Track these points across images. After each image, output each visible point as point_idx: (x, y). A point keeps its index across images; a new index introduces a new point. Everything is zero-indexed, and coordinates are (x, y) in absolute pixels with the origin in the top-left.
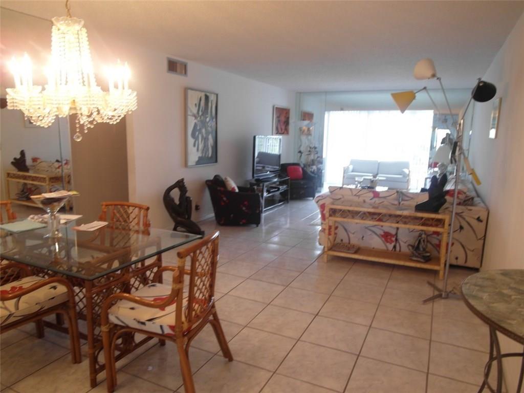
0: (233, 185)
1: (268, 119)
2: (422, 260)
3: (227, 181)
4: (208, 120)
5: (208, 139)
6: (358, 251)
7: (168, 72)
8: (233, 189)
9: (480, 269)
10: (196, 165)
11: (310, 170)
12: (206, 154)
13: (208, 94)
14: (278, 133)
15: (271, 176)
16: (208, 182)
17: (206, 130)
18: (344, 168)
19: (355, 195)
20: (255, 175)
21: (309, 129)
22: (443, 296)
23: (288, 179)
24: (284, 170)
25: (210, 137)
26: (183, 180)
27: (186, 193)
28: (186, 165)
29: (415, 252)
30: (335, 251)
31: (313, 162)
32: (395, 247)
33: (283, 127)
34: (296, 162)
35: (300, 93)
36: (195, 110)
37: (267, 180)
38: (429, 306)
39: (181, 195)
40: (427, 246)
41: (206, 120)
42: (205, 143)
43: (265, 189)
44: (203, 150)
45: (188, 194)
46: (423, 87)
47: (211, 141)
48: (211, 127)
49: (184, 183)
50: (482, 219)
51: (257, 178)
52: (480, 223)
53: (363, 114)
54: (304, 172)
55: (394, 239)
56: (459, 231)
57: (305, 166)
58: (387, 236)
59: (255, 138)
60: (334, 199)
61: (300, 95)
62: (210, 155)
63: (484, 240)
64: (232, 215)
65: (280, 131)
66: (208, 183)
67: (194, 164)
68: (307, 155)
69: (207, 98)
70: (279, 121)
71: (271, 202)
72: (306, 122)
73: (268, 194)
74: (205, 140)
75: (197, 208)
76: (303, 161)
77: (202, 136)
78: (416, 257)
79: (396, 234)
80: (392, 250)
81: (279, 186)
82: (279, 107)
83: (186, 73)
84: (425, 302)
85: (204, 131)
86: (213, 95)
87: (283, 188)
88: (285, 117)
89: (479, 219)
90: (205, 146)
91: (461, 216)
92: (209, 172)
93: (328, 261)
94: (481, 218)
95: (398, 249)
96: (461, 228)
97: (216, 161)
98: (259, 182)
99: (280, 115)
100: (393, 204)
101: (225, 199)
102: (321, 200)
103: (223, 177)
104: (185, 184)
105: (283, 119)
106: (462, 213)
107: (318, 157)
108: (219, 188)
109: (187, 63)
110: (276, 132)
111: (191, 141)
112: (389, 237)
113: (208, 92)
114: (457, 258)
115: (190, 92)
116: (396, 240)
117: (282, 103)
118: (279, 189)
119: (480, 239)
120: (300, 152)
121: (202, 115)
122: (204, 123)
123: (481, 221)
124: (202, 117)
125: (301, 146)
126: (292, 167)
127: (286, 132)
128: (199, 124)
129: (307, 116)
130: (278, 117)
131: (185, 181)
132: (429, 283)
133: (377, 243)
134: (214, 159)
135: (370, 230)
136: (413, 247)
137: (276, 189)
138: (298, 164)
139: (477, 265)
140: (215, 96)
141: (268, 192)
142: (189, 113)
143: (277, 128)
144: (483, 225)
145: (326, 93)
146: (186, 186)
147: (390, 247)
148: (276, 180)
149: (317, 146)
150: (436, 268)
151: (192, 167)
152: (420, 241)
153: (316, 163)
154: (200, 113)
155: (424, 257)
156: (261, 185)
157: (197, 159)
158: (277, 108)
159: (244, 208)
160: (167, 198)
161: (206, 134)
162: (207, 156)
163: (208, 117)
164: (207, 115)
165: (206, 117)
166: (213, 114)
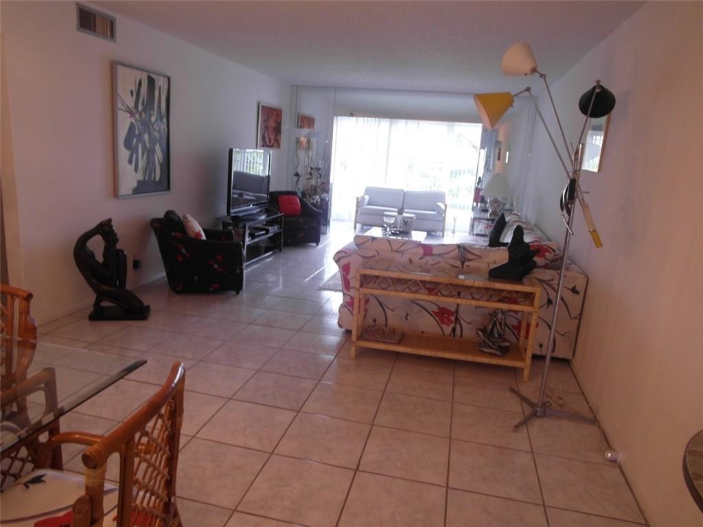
0: (196, 227)
1: (250, 124)
2: (499, 353)
3: (188, 222)
4: (153, 119)
5: (154, 151)
6: (403, 338)
7: (78, 30)
8: (198, 234)
9: (573, 360)
10: (134, 194)
11: (312, 201)
12: (150, 175)
13: (153, 76)
14: (264, 145)
15: (255, 212)
16: (155, 222)
17: (150, 135)
18: (357, 198)
19: (396, 251)
20: (232, 211)
21: (309, 142)
22: (538, 414)
23: (281, 216)
24: (274, 202)
25: (158, 148)
26: (110, 221)
27: (116, 244)
28: (115, 193)
29: (487, 341)
30: (367, 340)
31: (315, 191)
32: (454, 330)
33: (273, 137)
34: (290, 189)
35: (297, 86)
36: (130, 102)
37: (251, 218)
38: (523, 433)
39: (106, 246)
40: (504, 331)
41: (150, 120)
42: (148, 157)
43: (247, 232)
44: (146, 169)
45: (118, 246)
46: (525, 88)
47: (159, 155)
48: (159, 131)
49: (111, 226)
50: (579, 290)
51: (233, 215)
52: (576, 296)
53: (385, 123)
54: (303, 204)
55: (453, 318)
56: (547, 305)
57: (304, 194)
58: (443, 314)
59: (231, 151)
60: (363, 257)
61: (297, 89)
62: (157, 178)
63: (580, 319)
64: (196, 277)
65: (268, 143)
66: (155, 225)
67: (131, 192)
68: (307, 179)
69: (151, 82)
70: (266, 127)
71: (255, 251)
72: (306, 131)
73: (252, 239)
74: (150, 152)
75: (136, 265)
76: (301, 187)
77: (144, 146)
78: (490, 347)
79: (457, 311)
80: (450, 335)
81: (267, 227)
82: (266, 105)
83: (112, 35)
84: (517, 427)
85: (146, 137)
86: (162, 78)
87: (273, 230)
88: (275, 121)
89: (574, 290)
90: (150, 164)
91: (549, 285)
92: (156, 206)
93: (357, 357)
94: (577, 288)
95: (458, 332)
96: (550, 302)
97: (169, 188)
98: (237, 220)
99: (268, 117)
100: (453, 266)
101: (184, 251)
102: (343, 257)
103: (180, 214)
104: (114, 228)
105: (272, 124)
106: (552, 280)
107: (322, 184)
108: (173, 234)
109: (115, 19)
110: (262, 144)
111: (124, 154)
112: (446, 316)
113: (152, 73)
114: (541, 346)
115: (120, 68)
116: (457, 319)
117: (271, 99)
118: (267, 231)
119: (574, 318)
120: (297, 175)
121: (144, 110)
122: (146, 125)
123: (577, 293)
124: (143, 114)
125: (297, 166)
126: (286, 197)
127: (275, 144)
128: (138, 125)
129: (306, 121)
130: (265, 121)
131: (112, 223)
132: (512, 390)
133: (428, 324)
134: (165, 184)
135: (418, 304)
136: (484, 331)
137: (264, 232)
138: (293, 193)
139: (568, 355)
140: (166, 80)
141: (252, 236)
142: (120, 106)
143: (263, 138)
144: (579, 298)
145: (336, 89)
146: (115, 231)
147: (448, 329)
148: (263, 217)
149: (320, 166)
150: (519, 364)
151: (126, 197)
152: (495, 323)
153: (319, 190)
154: (140, 108)
155: (501, 348)
156: (241, 225)
157: (135, 185)
158: (263, 106)
159: (216, 266)
160: (81, 253)
161: (150, 142)
162: (152, 179)
163: (154, 114)
164: (152, 112)
165: (151, 116)
166: (162, 110)
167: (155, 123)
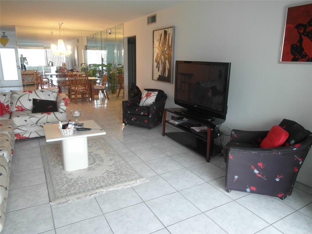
10: (158, 80)
12: (164, 74)
17: (164, 56)
25: (167, 62)
36: (158, 44)
42: (163, 65)
44: (162, 70)
47: (167, 65)
48: (168, 54)
62: (166, 76)
69: (165, 33)
74: (164, 63)
77: (162, 61)
83: (155, 21)
86: (170, 29)
109: (156, 14)
111: (155, 64)
113: (166, 28)
115: (155, 32)
122: (163, 52)
124: (162, 48)
128: (160, 53)
140: (172, 29)
142: (154, 46)
154: (161, 45)
157: (158, 76)
161: (164, 59)
162: (164, 76)
163: (166, 47)
164: (165, 46)
165: (165, 48)
166: (170, 44)
167: (166, 51)
